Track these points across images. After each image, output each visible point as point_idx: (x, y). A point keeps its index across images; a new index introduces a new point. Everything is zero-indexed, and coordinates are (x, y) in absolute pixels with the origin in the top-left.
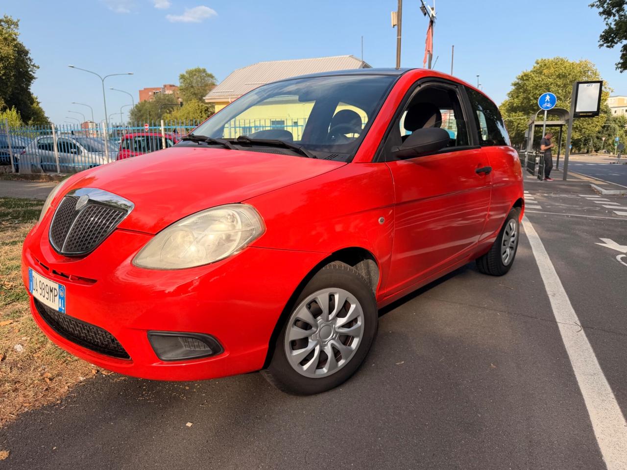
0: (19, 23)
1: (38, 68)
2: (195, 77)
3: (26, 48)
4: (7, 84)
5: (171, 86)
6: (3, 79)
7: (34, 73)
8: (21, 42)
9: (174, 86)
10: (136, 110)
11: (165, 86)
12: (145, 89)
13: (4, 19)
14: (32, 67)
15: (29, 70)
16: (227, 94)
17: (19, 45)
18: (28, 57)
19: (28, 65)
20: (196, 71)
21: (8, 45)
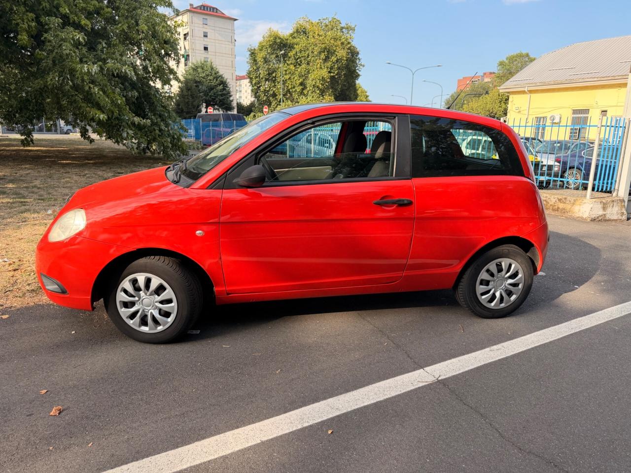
0: (355, 28)
1: (364, 66)
2: (515, 63)
3: (358, 50)
4: (338, 82)
5: (491, 73)
6: (336, 78)
7: (360, 71)
8: (353, 45)
9: (494, 73)
10: (451, 100)
11: (485, 74)
12: (464, 78)
13: (346, 26)
14: (359, 66)
15: (357, 68)
16: (526, 82)
17: (352, 48)
18: (358, 57)
19: (357, 64)
20: (517, 56)
21: (344, 49)
